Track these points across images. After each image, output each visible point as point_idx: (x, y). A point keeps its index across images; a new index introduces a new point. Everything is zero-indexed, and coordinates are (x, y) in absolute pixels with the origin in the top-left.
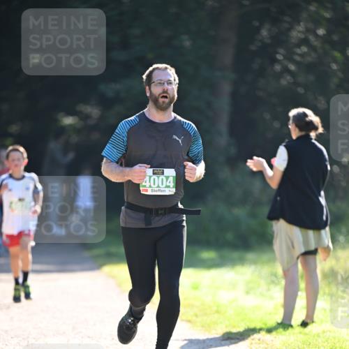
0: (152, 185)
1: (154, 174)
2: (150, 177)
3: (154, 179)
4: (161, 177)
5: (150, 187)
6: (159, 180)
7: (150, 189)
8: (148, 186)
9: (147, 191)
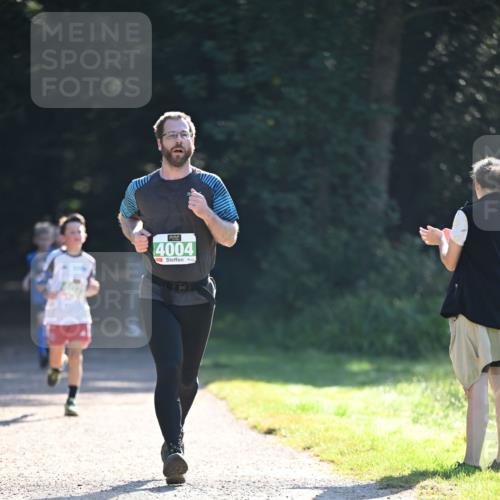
0: (167, 253)
1: (169, 240)
2: (165, 244)
3: (170, 247)
4: (178, 243)
5: (165, 255)
6: (175, 247)
7: (164, 259)
8: (162, 254)
9: (161, 260)
